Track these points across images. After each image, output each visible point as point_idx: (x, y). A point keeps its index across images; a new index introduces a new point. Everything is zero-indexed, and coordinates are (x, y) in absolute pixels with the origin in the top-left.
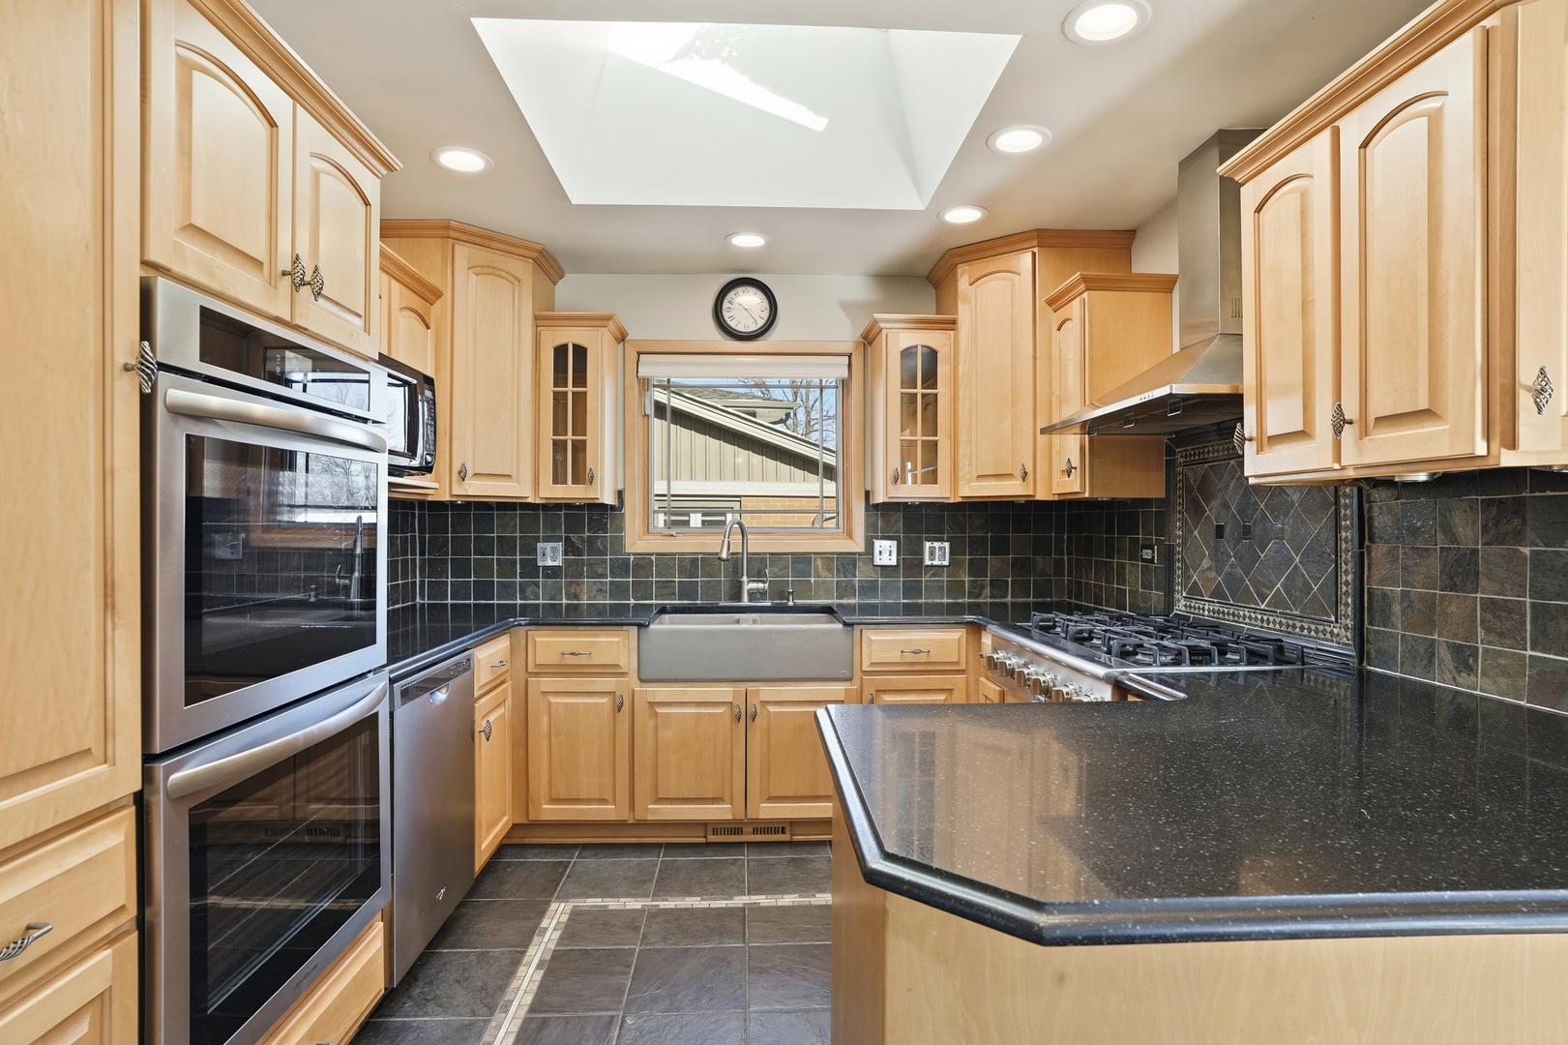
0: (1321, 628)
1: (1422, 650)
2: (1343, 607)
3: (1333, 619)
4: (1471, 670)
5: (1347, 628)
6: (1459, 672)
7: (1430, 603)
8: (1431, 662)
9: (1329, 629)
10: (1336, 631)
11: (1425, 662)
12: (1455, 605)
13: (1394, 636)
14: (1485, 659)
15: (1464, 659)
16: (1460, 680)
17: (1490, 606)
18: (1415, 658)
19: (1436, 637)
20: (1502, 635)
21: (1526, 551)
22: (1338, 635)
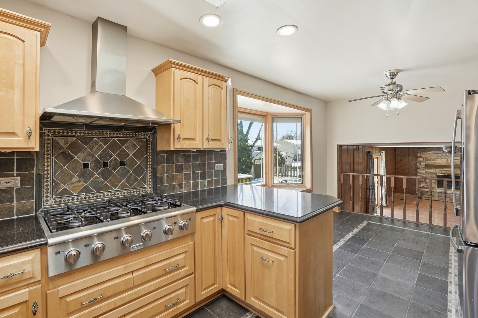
0: (141, 190)
1: (172, 187)
2: (149, 182)
3: (146, 186)
4: (182, 188)
5: (150, 188)
6: (180, 189)
7: (173, 176)
8: (174, 189)
9: (144, 190)
10: (146, 190)
11: (173, 189)
12: (179, 176)
13: (165, 186)
14: (184, 185)
15: (181, 186)
16: (180, 191)
17: (185, 174)
18: (170, 189)
19: (175, 183)
20: (187, 179)
21: (191, 163)
22: (147, 190)
